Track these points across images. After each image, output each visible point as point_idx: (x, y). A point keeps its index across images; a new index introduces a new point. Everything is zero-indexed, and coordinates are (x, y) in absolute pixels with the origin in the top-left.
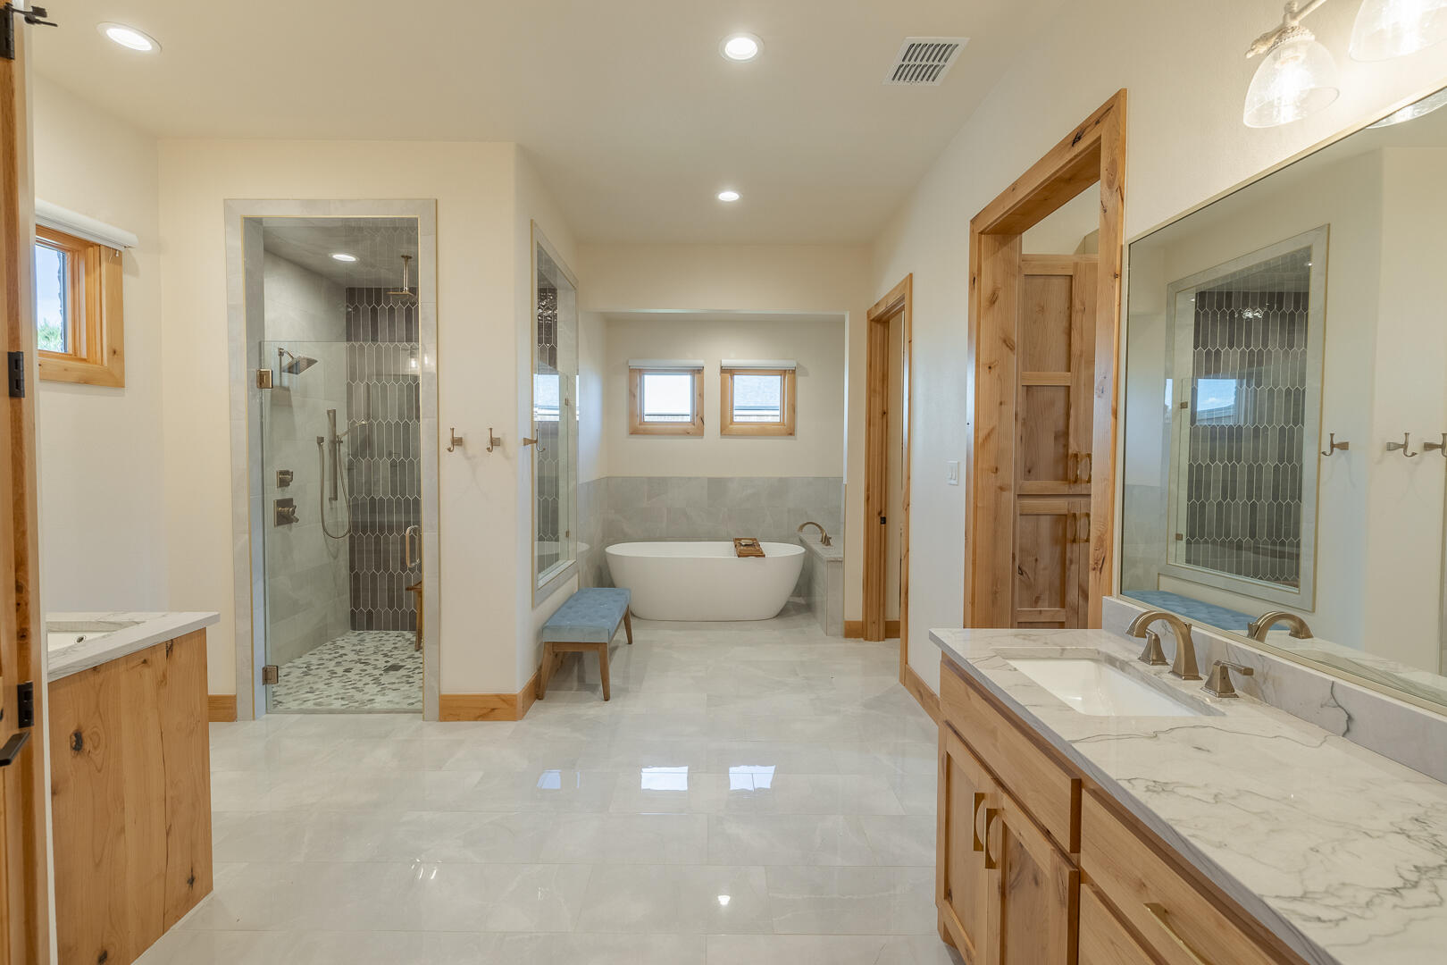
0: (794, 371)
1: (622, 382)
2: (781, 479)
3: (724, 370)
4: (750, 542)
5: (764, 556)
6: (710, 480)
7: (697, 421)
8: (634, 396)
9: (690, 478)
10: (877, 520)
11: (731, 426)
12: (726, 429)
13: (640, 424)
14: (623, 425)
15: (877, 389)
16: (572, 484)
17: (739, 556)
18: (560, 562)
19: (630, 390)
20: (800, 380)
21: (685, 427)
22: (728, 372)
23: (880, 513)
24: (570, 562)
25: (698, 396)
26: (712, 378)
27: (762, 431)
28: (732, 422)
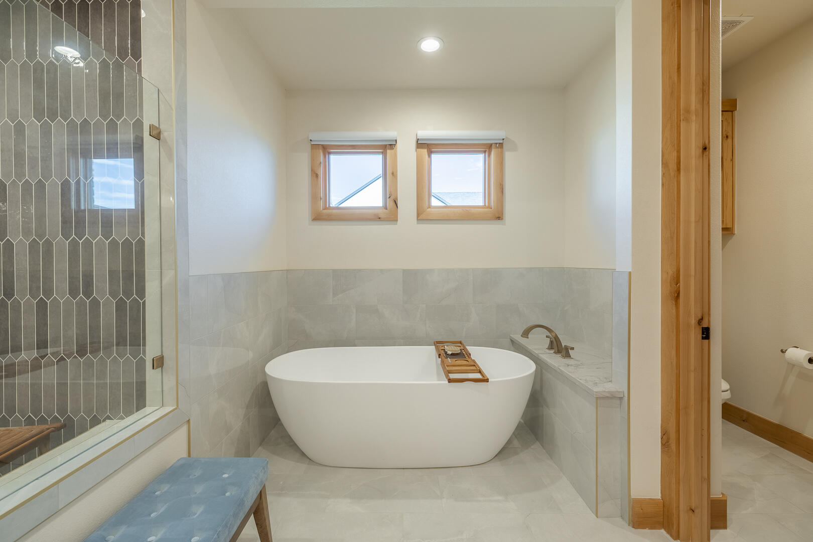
0: (501, 145)
1: (303, 160)
2: (486, 271)
3: (420, 144)
4: (457, 350)
5: (487, 380)
6: (405, 271)
7: (390, 204)
8: (317, 176)
9: (382, 270)
10: (695, 334)
11: (429, 210)
12: (423, 214)
13: (325, 208)
14: (304, 209)
15: (693, 108)
16: (168, 276)
17: (449, 382)
18: (148, 410)
19: (312, 170)
20: (509, 156)
21: (376, 211)
22: (427, 146)
23: (700, 321)
24: (168, 409)
25: (390, 176)
26: (406, 154)
27: (466, 216)
28: (430, 206)
